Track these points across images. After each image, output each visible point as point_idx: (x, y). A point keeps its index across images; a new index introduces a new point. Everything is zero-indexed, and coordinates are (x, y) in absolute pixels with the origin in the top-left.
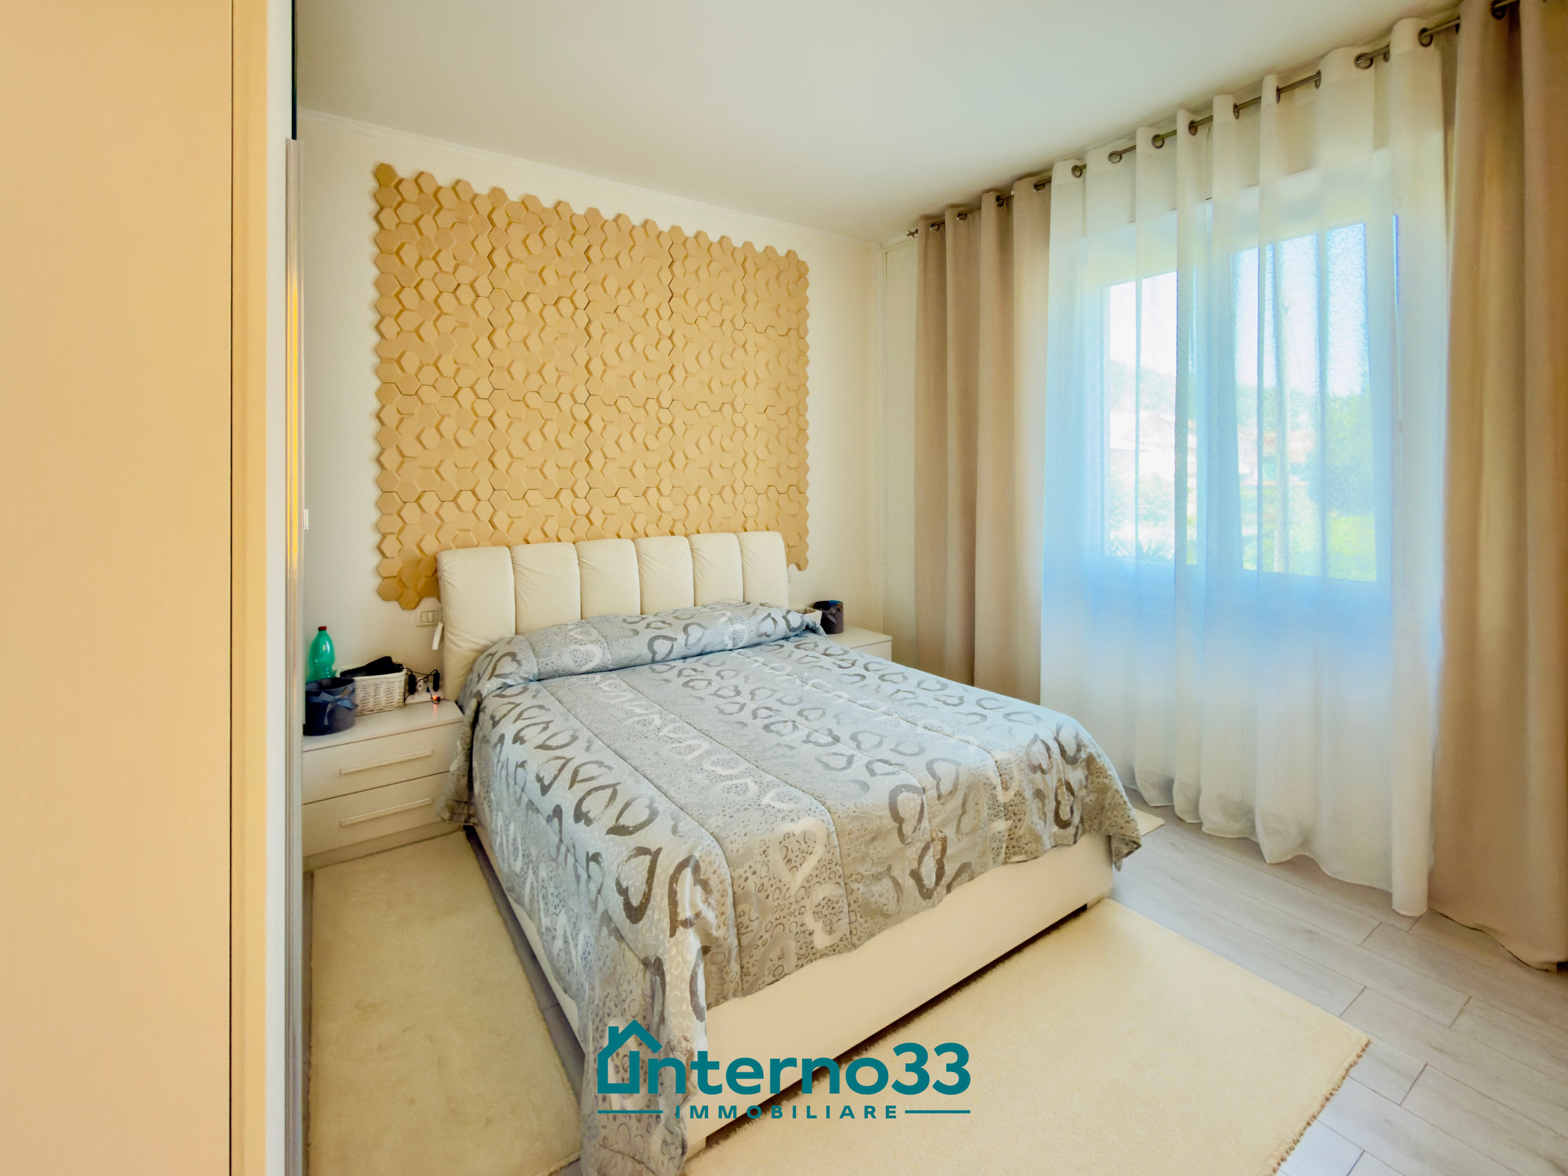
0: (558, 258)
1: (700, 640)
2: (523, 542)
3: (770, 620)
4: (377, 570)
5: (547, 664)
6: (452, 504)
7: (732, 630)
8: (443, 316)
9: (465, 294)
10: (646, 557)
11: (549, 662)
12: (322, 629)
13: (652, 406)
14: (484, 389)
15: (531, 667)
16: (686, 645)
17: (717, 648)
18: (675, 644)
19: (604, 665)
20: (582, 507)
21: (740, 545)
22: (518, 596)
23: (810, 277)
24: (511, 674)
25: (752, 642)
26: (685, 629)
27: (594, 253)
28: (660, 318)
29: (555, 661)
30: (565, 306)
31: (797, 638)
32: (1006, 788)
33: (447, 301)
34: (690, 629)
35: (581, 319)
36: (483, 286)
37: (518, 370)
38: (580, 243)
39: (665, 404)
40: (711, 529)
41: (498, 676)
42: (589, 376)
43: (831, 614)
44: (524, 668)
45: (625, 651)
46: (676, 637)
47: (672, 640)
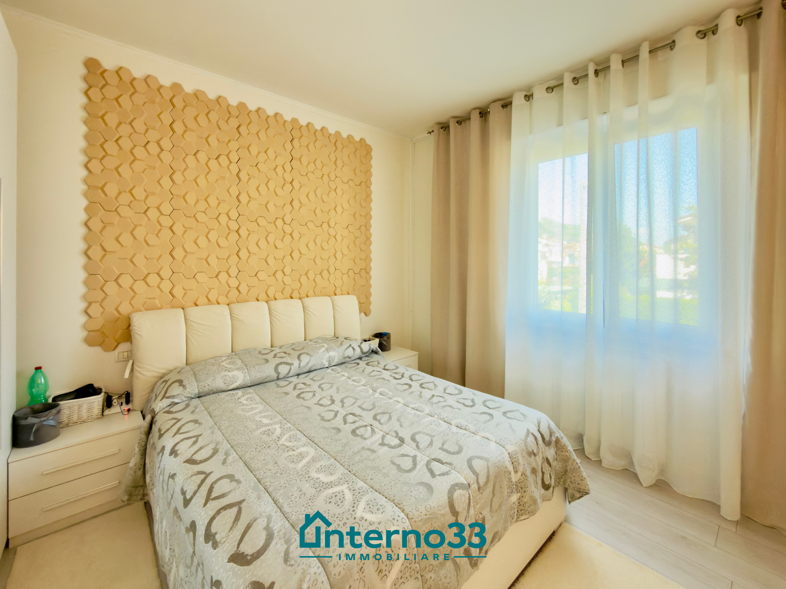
0: (218, 131)
1: (308, 363)
2: (194, 305)
3: (351, 348)
4: (84, 327)
5: (204, 386)
6: (143, 282)
7: (328, 356)
8: (137, 161)
9: (153, 148)
10: (276, 313)
11: (206, 385)
12: (38, 368)
13: (279, 222)
14: (166, 208)
15: (193, 388)
16: (299, 367)
17: (319, 367)
18: (292, 367)
19: (245, 383)
20: (234, 283)
21: (333, 303)
22: (189, 341)
23: (373, 153)
24: (178, 395)
25: (340, 362)
26: (299, 357)
27: (242, 129)
28: (285, 171)
29: (210, 384)
30: (223, 160)
31: (367, 358)
32: (516, 472)
33: (139, 152)
34: (302, 357)
35: (234, 168)
36: (166, 144)
37: (191, 198)
38: (234, 123)
39: (288, 222)
40: (315, 295)
41: (168, 397)
42: (239, 203)
43: (384, 340)
44: (188, 390)
45: (259, 374)
46: (293, 362)
47: (290, 364)
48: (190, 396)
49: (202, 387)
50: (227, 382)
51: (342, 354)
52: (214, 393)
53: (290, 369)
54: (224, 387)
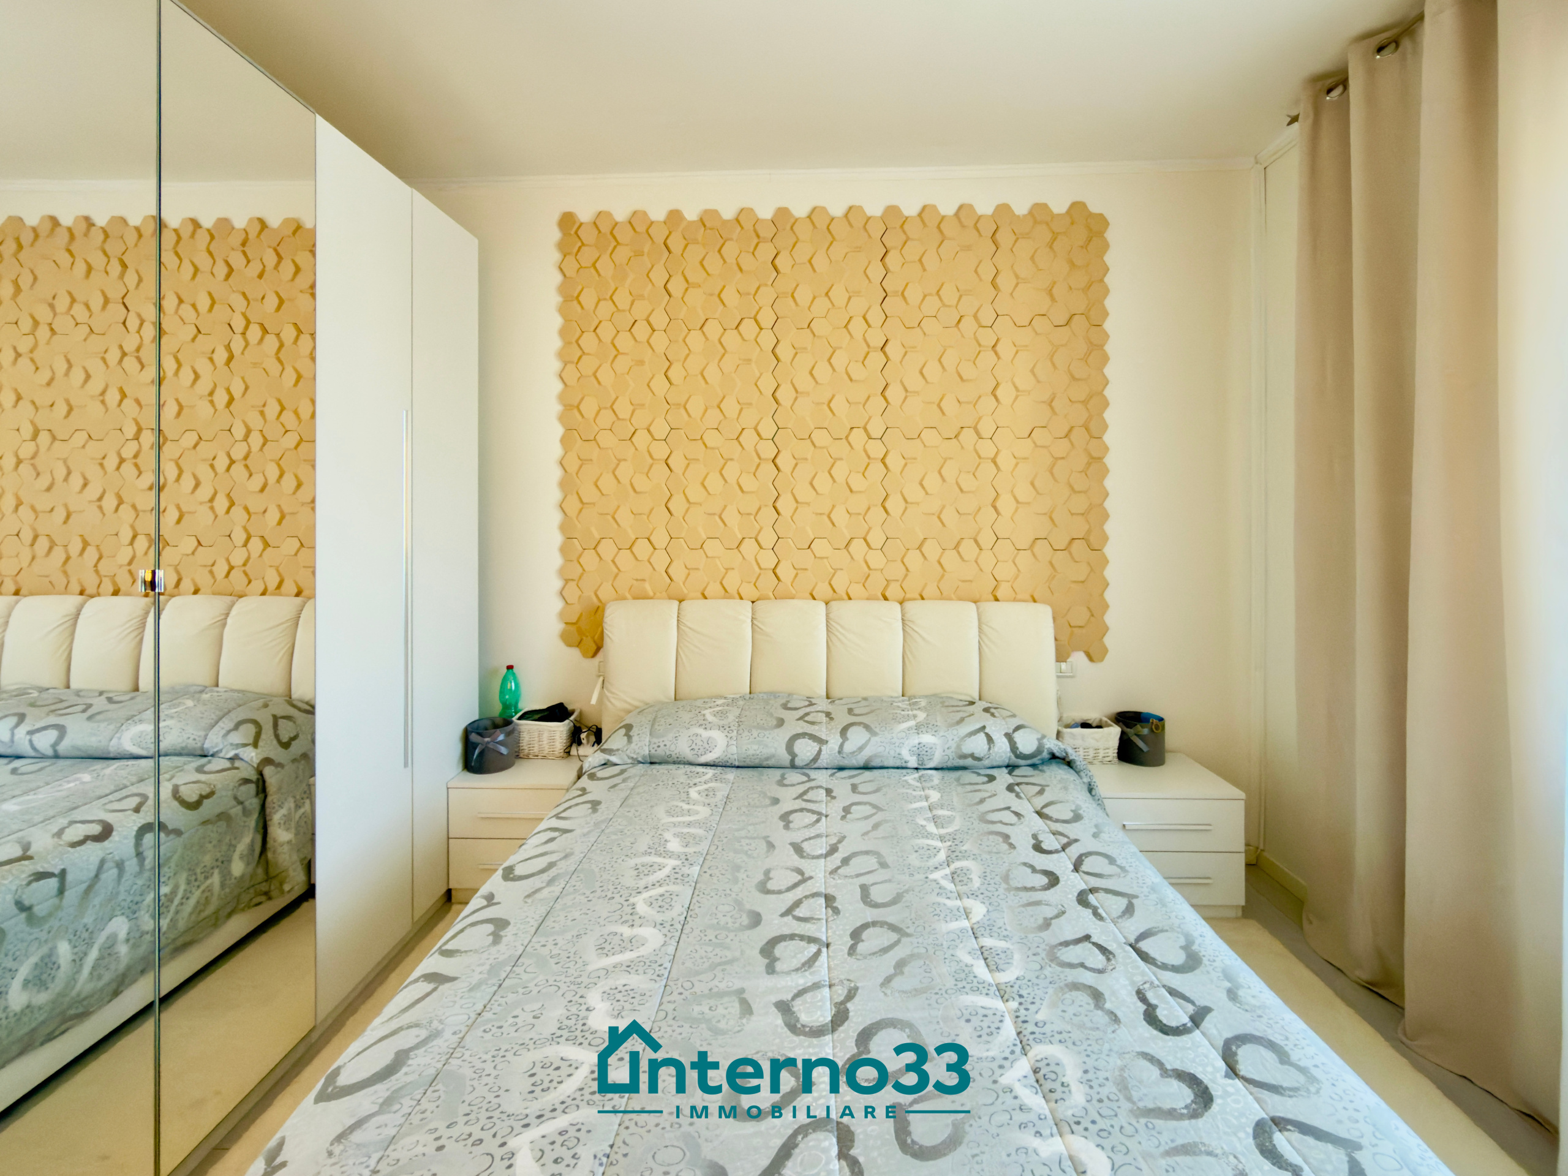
0: (739, 275)
1: (861, 749)
2: (701, 596)
4: (561, 615)
5: (659, 746)
6: (628, 552)
7: (917, 742)
8: (619, 357)
9: (641, 331)
10: (839, 628)
11: (662, 745)
12: (510, 667)
13: (858, 437)
14: (660, 429)
15: (642, 746)
16: (839, 752)
18: (824, 748)
19: (726, 759)
20: (768, 560)
21: (979, 620)
22: (679, 659)
23: (1111, 234)
24: (618, 750)
25: (949, 764)
26: (844, 731)
27: (782, 261)
28: (869, 326)
29: (668, 744)
30: (748, 327)
33: (624, 342)
34: (852, 733)
35: (768, 340)
36: (659, 319)
37: (696, 406)
38: (766, 252)
39: (876, 432)
42: (776, 406)
43: (1138, 735)
45: (755, 747)
48: (635, 756)
49: (655, 746)
50: (696, 748)
51: (954, 746)
52: (674, 763)
53: (820, 751)
54: (689, 755)
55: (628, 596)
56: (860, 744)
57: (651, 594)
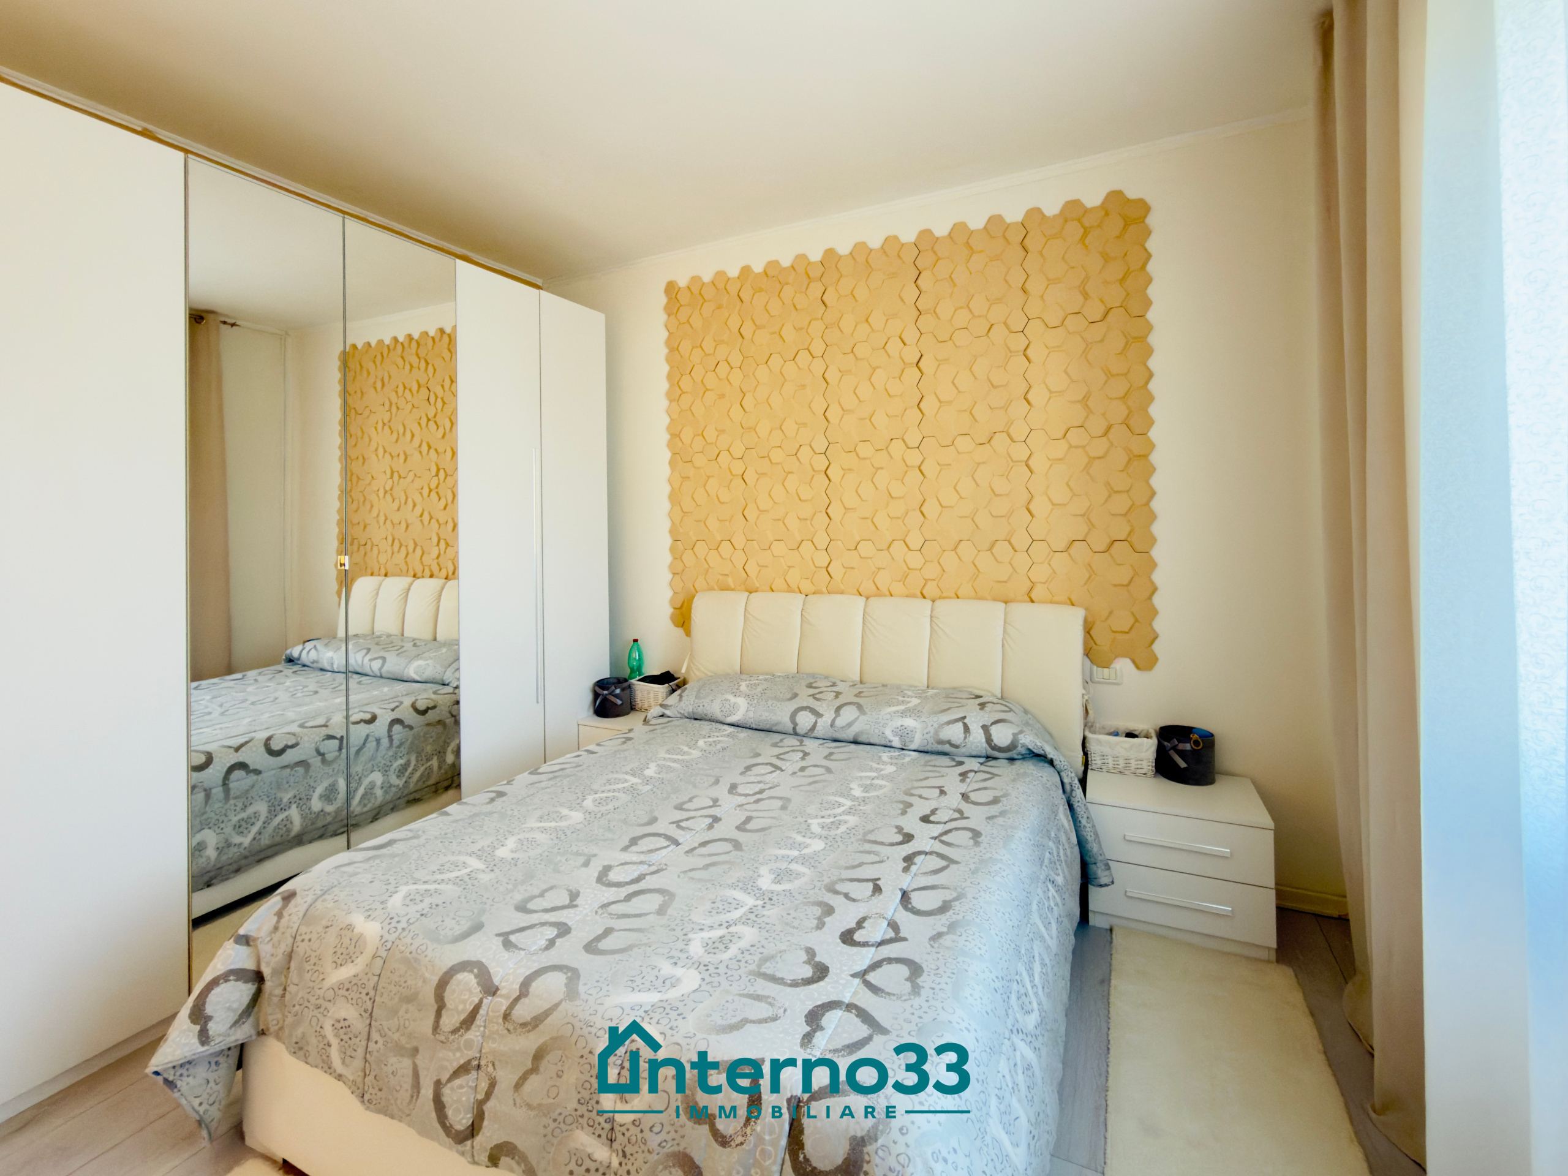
0: (794, 313)
1: (850, 725)
4: (672, 601)
7: (901, 725)
8: (708, 392)
9: (723, 369)
11: (701, 705)
12: (636, 641)
13: (897, 447)
14: (738, 451)
16: (832, 726)
17: (877, 741)
18: (821, 720)
19: (748, 721)
20: (822, 559)
21: (1004, 618)
23: (1153, 218)
25: (929, 748)
26: (840, 707)
27: (829, 296)
28: (905, 345)
29: (706, 705)
30: (803, 358)
33: (710, 380)
34: (846, 710)
36: (735, 358)
37: (763, 429)
38: (815, 290)
39: (913, 444)
42: (827, 424)
43: (1175, 750)
44: (682, 704)
45: (767, 714)
46: (824, 713)
47: (818, 715)
48: (682, 712)
49: (697, 705)
50: (725, 711)
51: (932, 730)
52: (710, 720)
53: (816, 723)
54: (719, 715)
55: (716, 587)
56: (850, 721)
57: (733, 586)
